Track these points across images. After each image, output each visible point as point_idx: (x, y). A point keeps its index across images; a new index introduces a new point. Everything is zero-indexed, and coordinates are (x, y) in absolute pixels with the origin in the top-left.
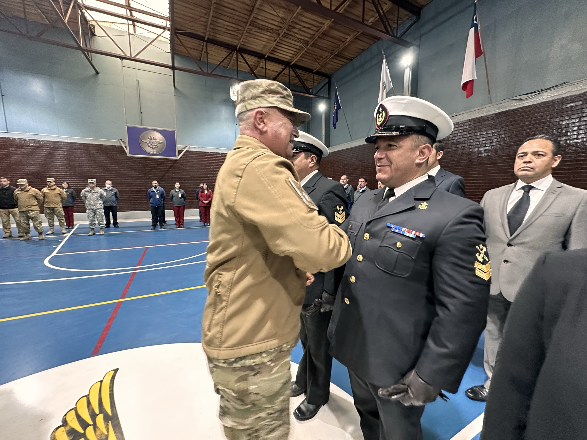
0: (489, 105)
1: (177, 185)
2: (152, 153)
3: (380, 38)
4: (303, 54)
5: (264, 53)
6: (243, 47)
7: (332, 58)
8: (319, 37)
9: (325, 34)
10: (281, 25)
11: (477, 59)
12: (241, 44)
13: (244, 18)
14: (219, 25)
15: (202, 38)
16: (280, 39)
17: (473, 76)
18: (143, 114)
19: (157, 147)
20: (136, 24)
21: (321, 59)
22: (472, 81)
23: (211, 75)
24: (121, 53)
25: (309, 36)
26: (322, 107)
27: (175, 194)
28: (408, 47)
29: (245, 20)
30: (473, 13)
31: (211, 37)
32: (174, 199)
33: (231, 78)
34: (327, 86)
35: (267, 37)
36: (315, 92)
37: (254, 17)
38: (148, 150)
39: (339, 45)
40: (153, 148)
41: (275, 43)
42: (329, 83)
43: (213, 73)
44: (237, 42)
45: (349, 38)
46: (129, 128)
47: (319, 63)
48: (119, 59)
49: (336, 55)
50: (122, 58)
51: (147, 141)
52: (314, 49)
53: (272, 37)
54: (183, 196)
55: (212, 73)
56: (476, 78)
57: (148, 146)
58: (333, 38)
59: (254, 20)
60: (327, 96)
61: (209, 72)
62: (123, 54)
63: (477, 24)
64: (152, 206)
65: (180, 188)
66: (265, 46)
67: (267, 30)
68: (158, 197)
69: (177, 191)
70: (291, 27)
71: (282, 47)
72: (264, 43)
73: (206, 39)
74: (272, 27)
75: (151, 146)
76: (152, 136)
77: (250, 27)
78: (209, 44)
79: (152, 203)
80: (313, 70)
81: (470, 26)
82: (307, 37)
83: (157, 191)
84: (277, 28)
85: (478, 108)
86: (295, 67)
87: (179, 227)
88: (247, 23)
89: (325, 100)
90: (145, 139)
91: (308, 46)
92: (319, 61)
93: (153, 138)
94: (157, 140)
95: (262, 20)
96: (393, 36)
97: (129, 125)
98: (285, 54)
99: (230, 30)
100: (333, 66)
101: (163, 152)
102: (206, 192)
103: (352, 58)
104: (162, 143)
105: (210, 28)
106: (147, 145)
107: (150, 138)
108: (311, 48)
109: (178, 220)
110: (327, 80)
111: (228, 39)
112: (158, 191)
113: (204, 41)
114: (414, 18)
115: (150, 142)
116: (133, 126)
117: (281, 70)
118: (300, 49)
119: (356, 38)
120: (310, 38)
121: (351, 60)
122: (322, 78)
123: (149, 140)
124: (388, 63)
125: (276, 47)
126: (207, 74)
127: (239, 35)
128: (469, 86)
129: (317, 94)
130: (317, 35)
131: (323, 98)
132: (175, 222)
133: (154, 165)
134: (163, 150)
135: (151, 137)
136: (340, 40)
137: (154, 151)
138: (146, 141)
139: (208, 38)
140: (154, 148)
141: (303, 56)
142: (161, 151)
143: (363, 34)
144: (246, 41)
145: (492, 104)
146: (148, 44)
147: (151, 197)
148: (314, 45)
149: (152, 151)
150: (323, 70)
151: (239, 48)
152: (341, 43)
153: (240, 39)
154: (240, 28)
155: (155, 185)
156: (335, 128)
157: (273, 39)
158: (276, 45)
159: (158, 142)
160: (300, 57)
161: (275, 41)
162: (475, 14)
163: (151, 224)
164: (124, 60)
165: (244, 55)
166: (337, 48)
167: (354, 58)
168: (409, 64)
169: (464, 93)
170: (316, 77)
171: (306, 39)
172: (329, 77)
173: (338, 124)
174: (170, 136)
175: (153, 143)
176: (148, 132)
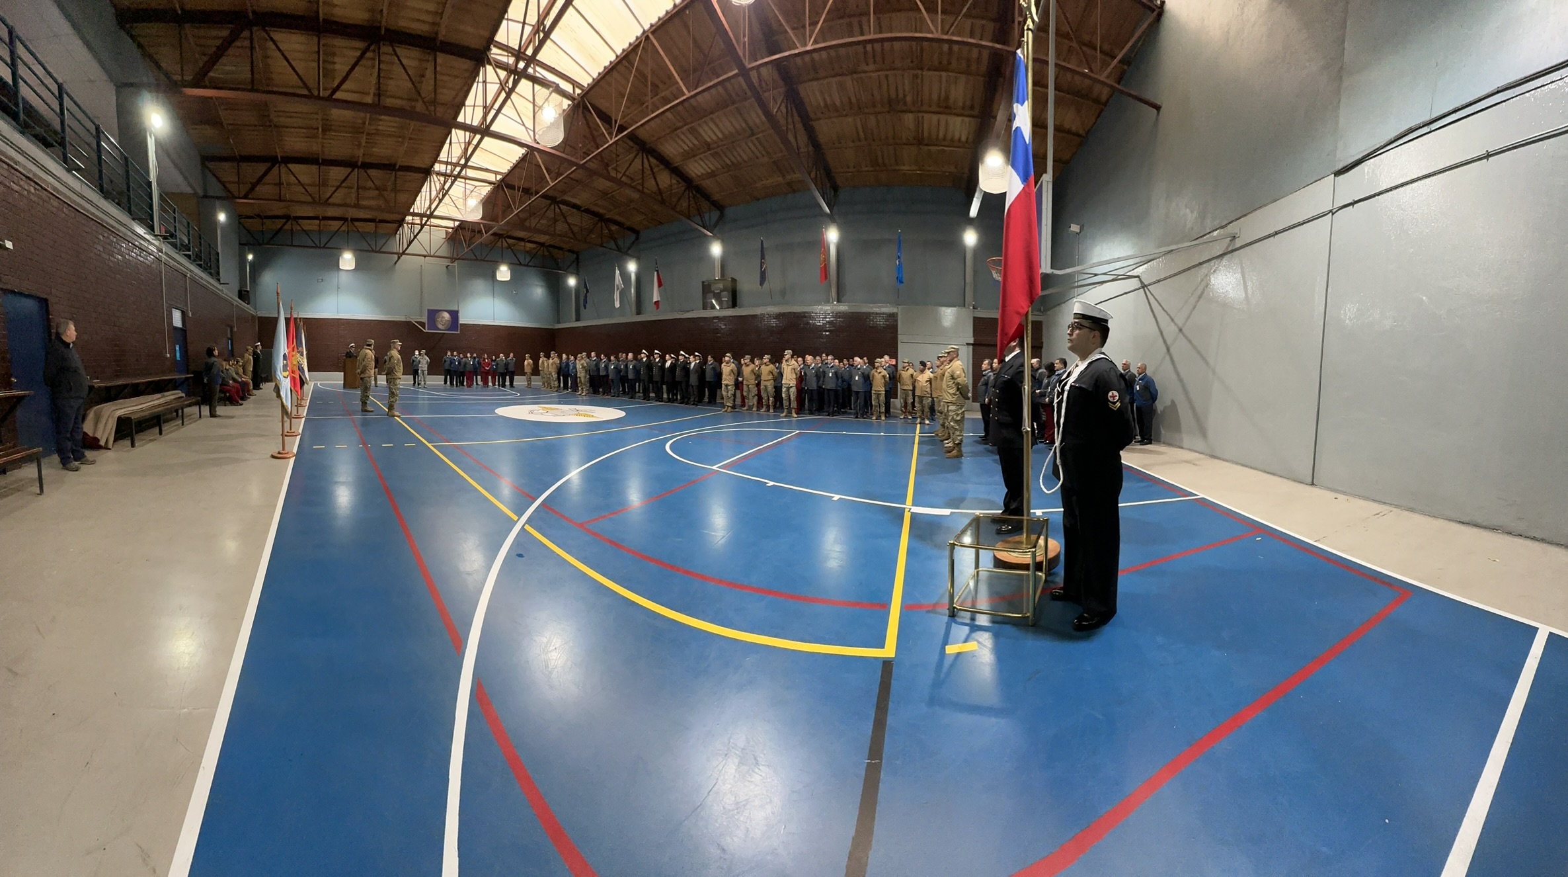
1: (469, 355)
2: (442, 329)
5: (525, 238)
6: (510, 235)
11: (661, 288)
19: (446, 324)
23: (484, 260)
26: (572, 282)
27: (467, 362)
28: (632, 259)
32: (466, 365)
34: (576, 261)
36: (567, 268)
38: (440, 326)
42: (577, 258)
46: (429, 309)
57: (440, 323)
60: (575, 272)
62: (427, 253)
65: (471, 357)
68: (457, 363)
69: (469, 359)
75: (442, 323)
76: (443, 315)
79: (452, 368)
83: (456, 359)
86: (550, 246)
90: (438, 318)
93: (443, 317)
94: (446, 318)
96: (622, 252)
101: (449, 327)
102: (487, 361)
104: (449, 320)
110: (575, 256)
114: (635, 239)
115: (441, 320)
116: (431, 308)
117: (535, 247)
122: (571, 254)
123: (441, 318)
124: (619, 270)
129: (569, 271)
137: (444, 327)
138: (438, 320)
140: (444, 324)
147: (452, 363)
149: (442, 327)
150: (573, 249)
156: (585, 308)
164: (426, 257)
165: (507, 240)
168: (635, 269)
169: (655, 306)
170: (566, 254)
172: (577, 253)
173: (587, 305)
174: (455, 315)
175: (443, 320)
176: (441, 311)
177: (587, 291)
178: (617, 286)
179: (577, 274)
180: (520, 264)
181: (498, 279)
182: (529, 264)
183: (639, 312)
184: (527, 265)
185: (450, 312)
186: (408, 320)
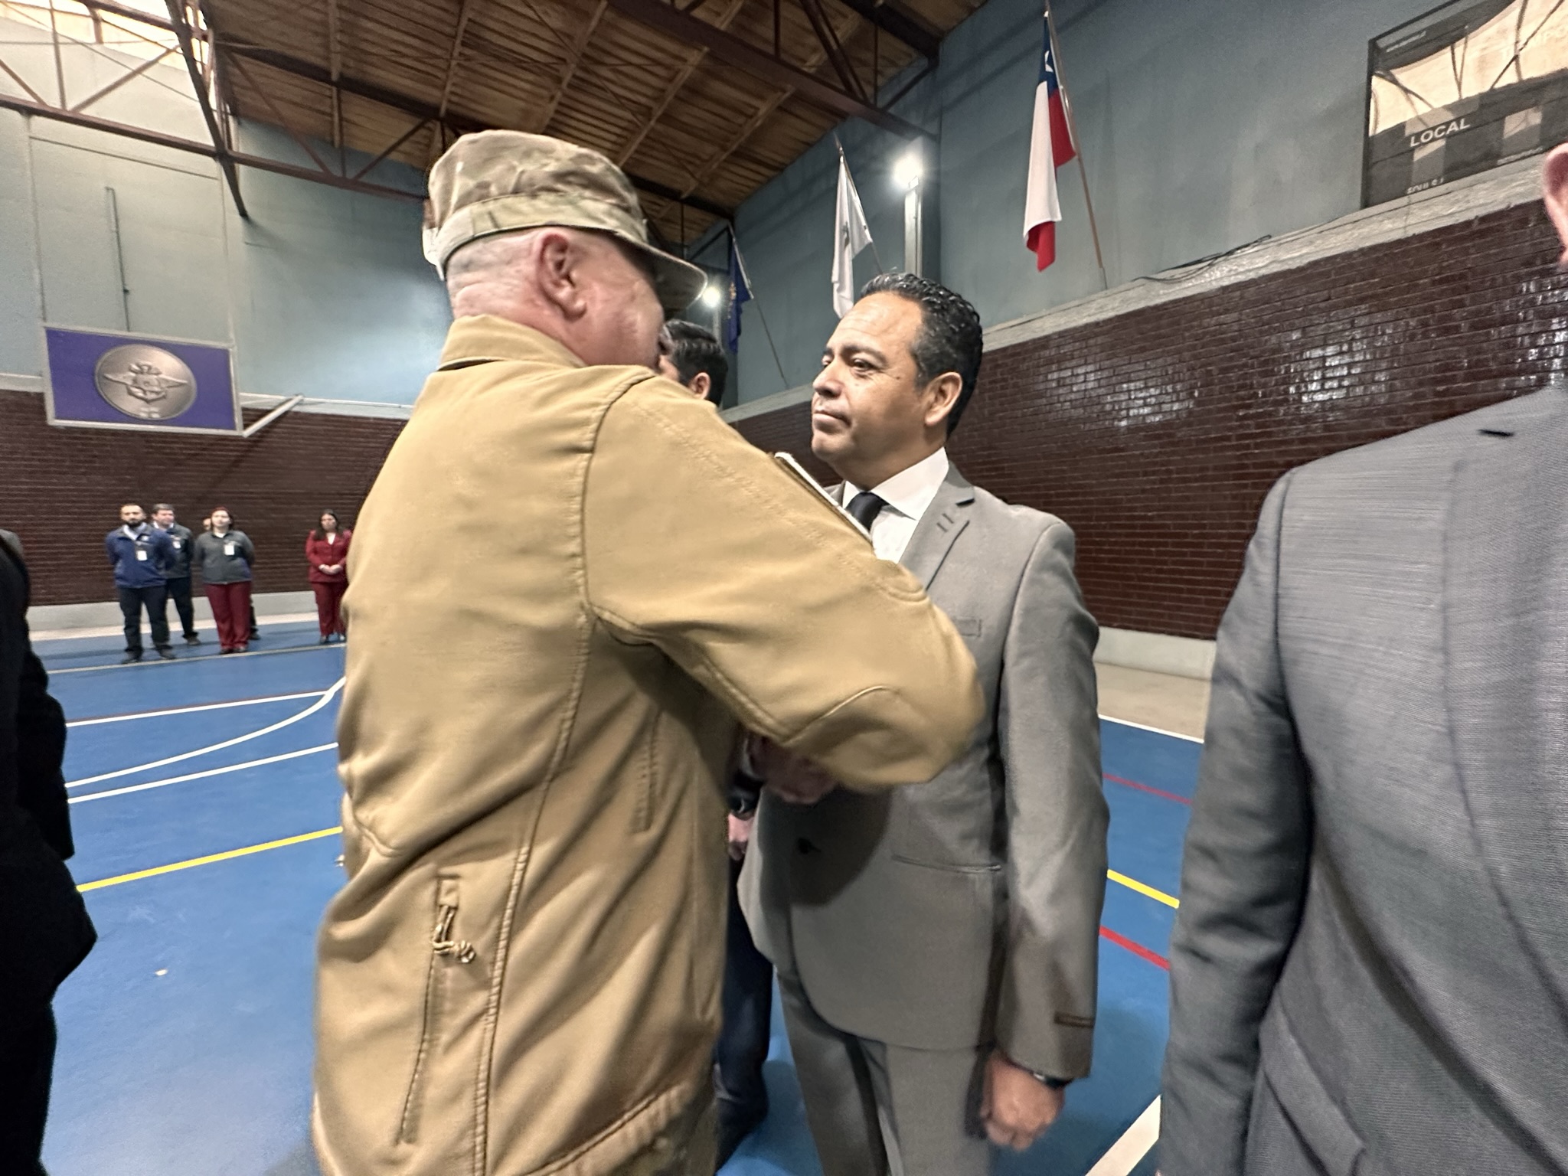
0: (1103, 293)
1: (220, 517)
2: (143, 415)
3: (847, 114)
4: (641, 144)
6: (461, 111)
7: (725, 161)
8: (677, 97)
9: (693, 91)
10: (561, 53)
11: (1059, 168)
12: (450, 101)
13: (442, 21)
14: (369, 37)
15: (320, 74)
16: (565, 95)
17: (1052, 212)
18: (130, 297)
19: (164, 397)
20: (102, 13)
21: (698, 162)
22: (1049, 226)
23: (355, 185)
25: (649, 92)
26: (710, 296)
27: (211, 545)
28: (912, 139)
29: (448, 30)
30: (1041, 44)
31: (350, 73)
32: (208, 561)
35: (527, 86)
37: (470, 20)
38: (130, 405)
39: (740, 126)
40: (147, 401)
41: (553, 106)
43: (364, 179)
44: (436, 93)
45: (764, 108)
46: (52, 335)
47: (693, 175)
48: (18, 114)
49: (735, 154)
50: (28, 111)
51: (127, 377)
52: (672, 132)
53: (542, 87)
54: (240, 551)
55: (362, 180)
56: (1058, 218)
57: (131, 393)
58: (718, 102)
59: (475, 29)
61: (351, 174)
62: (28, 98)
63: (1053, 75)
64: (122, 587)
65: (231, 526)
66: (527, 114)
67: (520, 63)
68: (142, 556)
69: (221, 535)
70: (589, 60)
71: (579, 120)
73: (334, 77)
74: (535, 55)
75: (140, 394)
76: (142, 362)
77: (468, 52)
78: (347, 95)
79: (120, 578)
80: (680, 193)
81: (1037, 79)
82: (645, 95)
83: (139, 538)
84: (550, 60)
85: (1077, 302)
87: (230, 651)
88: (454, 37)
89: (716, 277)
90: (113, 372)
91: (652, 123)
92: (690, 167)
93: (146, 368)
94: (161, 376)
95: (500, 34)
96: (865, 102)
97: (53, 325)
99: (404, 55)
100: (737, 186)
101: (187, 414)
102: (331, 538)
103: (783, 164)
104: (181, 385)
105: (340, 42)
106: (125, 390)
107: (135, 367)
108: (660, 128)
109: (226, 627)
111: (408, 82)
112: (145, 538)
113: (329, 81)
114: (924, 63)
115: (135, 381)
118: (632, 131)
119: (780, 108)
120: (655, 99)
121: (780, 169)
122: (709, 218)
123: (133, 375)
124: (853, 174)
125: (561, 118)
126: (342, 183)
127: (440, 74)
128: (1043, 238)
130: (672, 90)
131: (716, 272)
132: (216, 638)
133: (175, 454)
134: (187, 408)
135: (138, 366)
136: (741, 113)
137: (153, 409)
138: (120, 378)
139: (341, 75)
140: (154, 400)
141: (644, 150)
142: (179, 408)
143: (798, 97)
144: (467, 94)
145: (1108, 292)
146: (128, 72)
147: (116, 557)
148: (667, 118)
149: (143, 409)
150: (709, 194)
151: (448, 111)
152: (741, 120)
153: (444, 87)
154: (438, 52)
155: (132, 516)
156: (735, 352)
157: (545, 93)
158: (557, 112)
159: (167, 381)
160: (636, 151)
161: (552, 98)
162: (1047, 46)
163: (124, 644)
164: (37, 120)
166: (735, 133)
167: (786, 165)
168: (915, 183)
169: (1034, 257)
170: (691, 213)
171: (643, 100)
172: (727, 214)
175: (147, 383)
176: (123, 348)
178: (845, 230)
185: (182, 352)
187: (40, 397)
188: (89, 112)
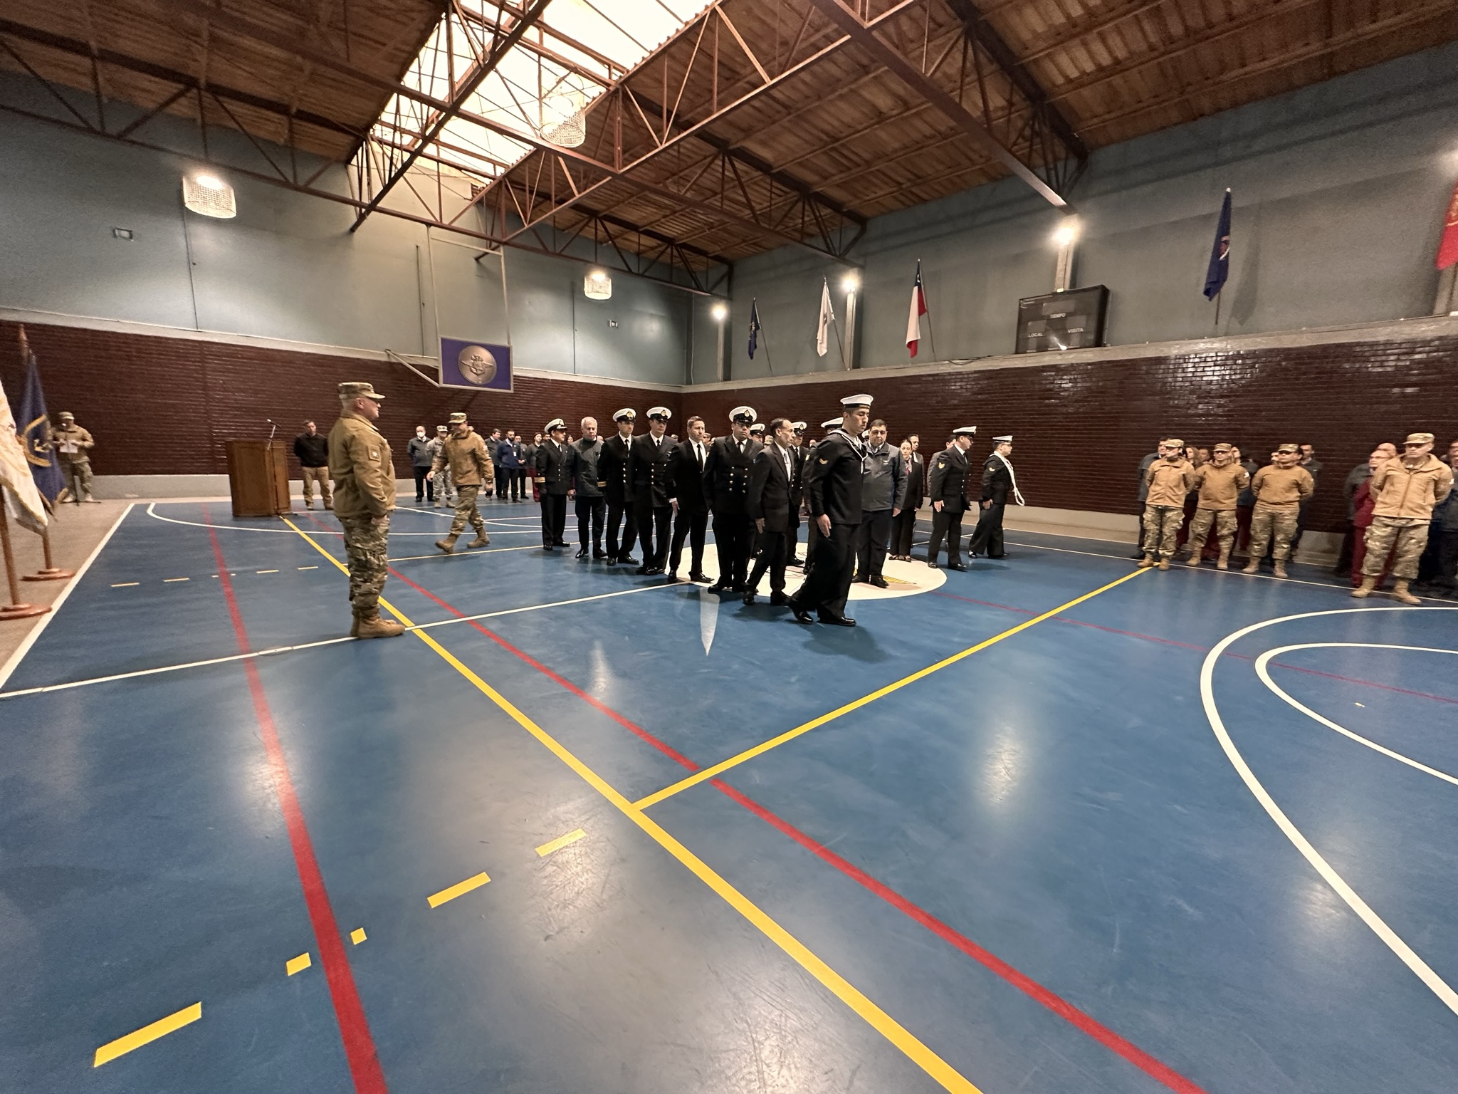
1: (539, 437)
2: (476, 382)
5: (639, 224)
6: (611, 214)
11: (922, 316)
17: (917, 336)
18: (426, 308)
19: (484, 373)
21: (725, 242)
22: (916, 341)
23: (560, 255)
24: (430, 218)
26: (719, 312)
27: (534, 450)
28: (851, 268)
29: (629, 191)
30: (916, 272)
33: (591, 262)
34: (726, 279)
35: (654, 210)
36: (710, 286)
38: (471, 377)
40: (477, 375)
42: (730, 276)
46: (443, 340)
48: (424, 225)
50: (429, 224)
51: (470, 363)
55: (563, 253)
56: (919, 338)
57: (472, 371)
60: (726, 295)
61: (558, 251)
62: (433, 220)
63: (920, 284)
65: (542, 441)
66: (645, 217)
68: (514, 454)
69: (539, 446)
71: (672, 223)
72: (645, 215)
75: (475, 371)
76: (476, 355)
77: (637, 200)
80: (709, 253)
81: (914, 285)
82: (714, 219)
85: (923, 366)
86: (685, 246)
88: (632, 196)
89: (723, 301)
90: (465, 360)
91: (713, 230)
92: (720, 245)
93: (477, 358)
94: (483, 362)
96: (835, 255)
97: (444, 337)
98: (673, 229)
100: (741, 253)
104: (491, 366)
106: (469, 369)
107: (474, 357)
108: (717, 232)
110: (724, 268)
112: (515, 446)
115: (473, 364)
117: (656, 245)
118: (697, 229)
123: (472, 361)
124: (829, 287)
126: (555, 255)
127: (611, 202)
128: (913, 345)
129: (714, 292)
131: (721, 297)
134: (493, 377)
137: (479, 379)
138: (468, 363)
140: (480, 375)
142: (490, 379)
145: (936, 363)
147: (505, 454)
149: (476, 379)
151: (604, 215)
153: (612, 207)
155: (512, 435)
156: (752, 358)
157: (662, 213)
159: (485, 364)
161: (665, 216)
162: (918, 273)
164: (432, 227)
165: (607, 223)
168: (853, 290)
169: (909, 351)
170: (711, 262)
171: (712, 221)
172: (731, 265)
173: (756, 353)
174: (502, 355)
175: (478, 366)
176: (471, 347)
177: (757, 328)
178: (825, 316)
179: (729, 298)
180: (630, 271)
181: (587, 295)
182: (646, 274)
183: (857, 365)
184: (642, 276)
185: (491, 349)
186: (393, 360)
187: (437, 371)
188: (455, 225)
